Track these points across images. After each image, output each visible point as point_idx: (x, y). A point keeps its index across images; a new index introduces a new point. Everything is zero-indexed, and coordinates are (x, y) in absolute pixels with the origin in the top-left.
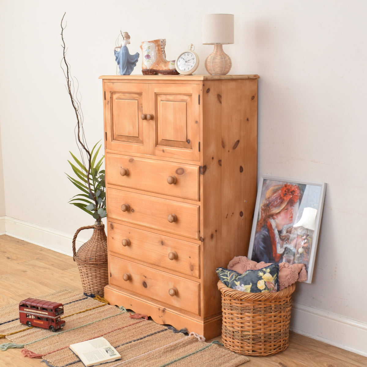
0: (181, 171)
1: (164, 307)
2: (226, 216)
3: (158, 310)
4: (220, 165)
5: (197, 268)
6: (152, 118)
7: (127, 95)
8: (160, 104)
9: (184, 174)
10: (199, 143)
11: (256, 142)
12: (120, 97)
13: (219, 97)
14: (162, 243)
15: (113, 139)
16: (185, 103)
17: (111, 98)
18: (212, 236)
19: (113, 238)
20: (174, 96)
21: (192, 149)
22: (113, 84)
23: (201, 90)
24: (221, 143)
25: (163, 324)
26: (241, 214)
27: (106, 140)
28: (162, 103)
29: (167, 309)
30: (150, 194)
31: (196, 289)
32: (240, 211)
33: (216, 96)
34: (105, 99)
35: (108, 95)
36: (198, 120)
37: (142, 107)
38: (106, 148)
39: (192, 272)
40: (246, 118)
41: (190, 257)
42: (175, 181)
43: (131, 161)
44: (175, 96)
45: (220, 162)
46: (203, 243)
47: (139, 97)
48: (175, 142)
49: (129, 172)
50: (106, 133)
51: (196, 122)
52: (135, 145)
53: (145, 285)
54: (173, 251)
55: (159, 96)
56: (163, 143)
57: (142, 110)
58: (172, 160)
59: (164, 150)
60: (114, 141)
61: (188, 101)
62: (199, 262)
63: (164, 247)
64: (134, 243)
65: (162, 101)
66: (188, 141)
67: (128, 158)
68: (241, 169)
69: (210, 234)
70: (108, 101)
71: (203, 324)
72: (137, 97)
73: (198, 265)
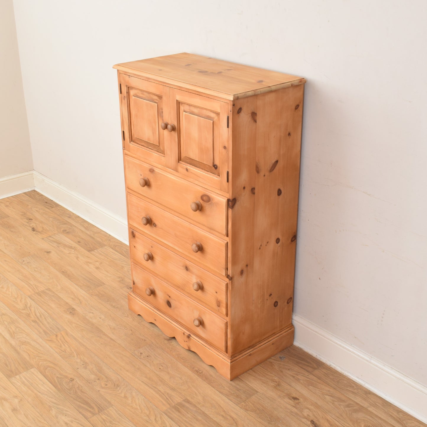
0: (206, 198)
1: (189, 333)
2: (259, 247)
3: (183, 334)
4: (254, 193)
5: (224, 305)
6: (173, 129)
7: (145, 93)
8: (183, 115)
9: (210, 203)
10: (228, 173)
11: (299, 158)
12: (138, 95)
13: (254, 115)
14: (187, 269)
15: (131, 140)
16: (212, 121)
17: (127, 93)
18: (242, 272)
19: (135, 247)
20: (198, 109)
21: (219, 176)
22: (129, 77)
23: (231, 111)
24: (255, 168)
25: (188, 349)
26: (278, 241)
27: (124, 140)
28: (185, 115)
29: (192, 335)
31: (223, 326)
32: (277, 238)
33: (250, 115)
34: (121, 93)
35: (124, 90)
36: (226, 146)
37: (162, 112)
38: (124, 149)
39: (219, 308)
40: (288, 133)
41: (216, 292)
42: (200, 208)
43: (152, 171)
44: (200, 109)
45: (253, 190)
46: (230, 281)
47: (158, 99)
48: (200, 163)
49: (149, 183)
50: (123, 132)
51: (225, 147)
52: (155, 155)
53: (169, 304)
54: (198, 281)
55: (181, 105)
56: (187, 160)
57: (163, 116)
58: (196, 182)
59: (188, 169)
60: (132, 143)
61: (215, 120)
62: (226, 300)
63: (188, 272)
64: (157, 258)
65: (185, 111)
66: (215, 167)
67: (148, 167)
68: (279, 192)
69: (239, 270)
70: (125, 97)
71: (229, 364)
72: (157, 100)
73: (225, 303)
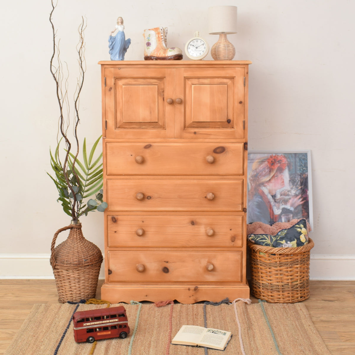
0: (220, 150)
1: (195, 286)
3: (188, 290)
5: (240, 237)
6: (181, 102)
7: (140, 80)
8: (191, 87)
9: (224, 152)
10: (244, 122)
12: (130, 83)
14: (193, 223)
15: (117, 127)
16: (226, 85)
17: (114, 84)
19: (115, 232)
20: (209, 79)
21: (233, 128)
22: (119, 69)
23: (247, 73)
27: (106, 129)
28: (194, 87)
29: (199, 286)
30: (174, 177)
31: (239, 257)
34: (105, 86)
35: (111, 82)
36: (243, 101)
37: (163, 91)
38: (105, 138)
39: (233, 243)
41: (231, 230)
43: (148, 147)
44: (211, 79)
47: (159, 82)
48: (210, 123)
49: (145, 160)
50: (106, 122)
51: (241, 103)
53: (166, 270)
55: (188, 80)
56: (194, 126)
57: (164, 95)
58: (207, 140)
59: (196, 132)
60: (119, 129)
61: (228, 84)
62: (242, 232)
63: (196, 226)
64: (149, 231)
65: (193, 84)
66: (229, 121)
67: (142, 145)
70: (111, 88)
71: (249, 288)
72: (157, 82)
73: (241, 235)
